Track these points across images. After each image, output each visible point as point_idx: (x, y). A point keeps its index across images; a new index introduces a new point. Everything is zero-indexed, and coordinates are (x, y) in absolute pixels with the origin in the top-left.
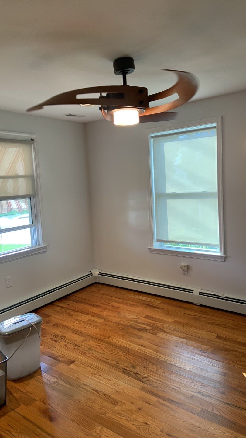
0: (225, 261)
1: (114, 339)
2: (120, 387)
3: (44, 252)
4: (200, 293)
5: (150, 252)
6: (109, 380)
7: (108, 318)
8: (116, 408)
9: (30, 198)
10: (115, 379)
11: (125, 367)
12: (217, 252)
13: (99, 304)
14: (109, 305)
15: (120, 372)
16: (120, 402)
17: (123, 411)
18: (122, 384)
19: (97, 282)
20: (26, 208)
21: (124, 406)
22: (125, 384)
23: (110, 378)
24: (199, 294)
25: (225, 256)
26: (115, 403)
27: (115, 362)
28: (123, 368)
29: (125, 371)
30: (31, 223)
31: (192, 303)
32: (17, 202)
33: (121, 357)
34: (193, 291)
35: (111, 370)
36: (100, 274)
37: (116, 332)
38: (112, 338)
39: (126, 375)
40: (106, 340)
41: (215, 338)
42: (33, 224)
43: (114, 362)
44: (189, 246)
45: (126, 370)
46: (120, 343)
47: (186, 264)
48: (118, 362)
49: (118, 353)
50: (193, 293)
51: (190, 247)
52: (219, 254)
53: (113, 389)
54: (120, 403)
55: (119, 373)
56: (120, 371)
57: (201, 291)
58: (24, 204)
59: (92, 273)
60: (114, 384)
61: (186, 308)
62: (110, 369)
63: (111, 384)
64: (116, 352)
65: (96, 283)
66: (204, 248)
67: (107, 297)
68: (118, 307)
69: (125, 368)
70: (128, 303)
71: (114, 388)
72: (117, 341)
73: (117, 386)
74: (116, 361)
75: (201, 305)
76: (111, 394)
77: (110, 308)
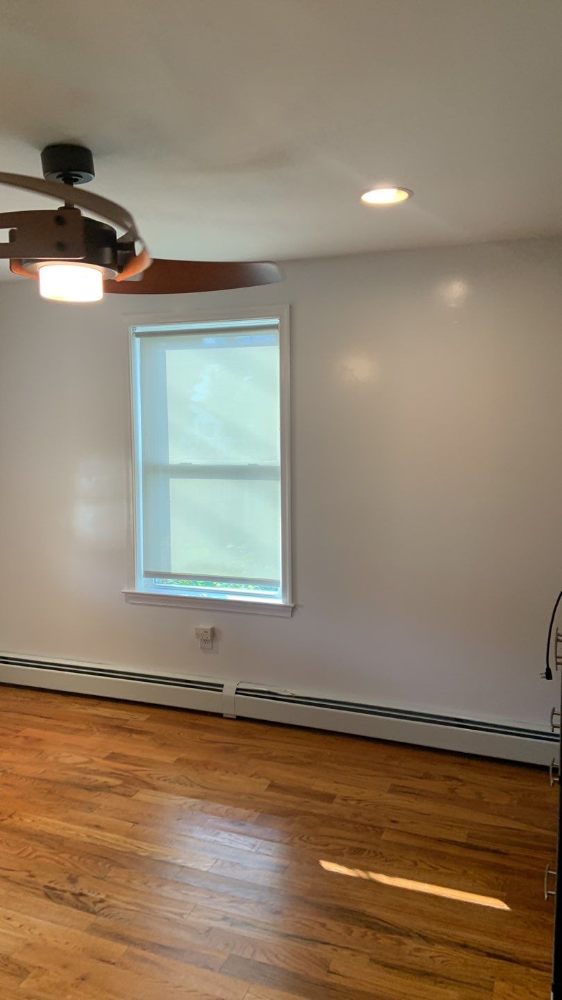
0: (292, 616)
1: (25, 820)
2: (36, 932)
4: (238, 689)
5: (127, 601)
6: (9, 919)
7: (11, 769)
8: (23, 985)
10: (24, 914)
11: (50, 882)
12: (277, 597)
14: (18, 736)
15: (38, 896)
16: (34, 968)
17: (41, 989)
18: (42, 924)
21: (45, 978)
22: (50, 923)
23: (10, 913)
24: (236, 693)
25: (293, 605)
26: (21, 972)
27: (27, 874)
28: (46, 887)
29: (50, 893)
31: (220, 715)
33: (40, 860)
34: (222, 686)
35: (15, 894)
37: (31, 800)
38: (20, 816)
39: (54, 902)
40: (5, 822)
41: (267, 790)
43: (23, 875)
44: (219, 585)
45: (53, 889)
46: (41, 827)
47: (208, 627)
48: (34, 873)
49: (35, 851)
50: (221, 691)
51: (219, 587)
52: (279, 602)
53: (20, 938)
54: (34, 972)
55: (35, 899)
56: (36, 894)
57: (240, 687)
60: (21, 926)
61: (206, 728)
62: (12, 893)
63: (15, 929)
64: (30, 850)
66: (251, 589)
67: (11, 715)
68: (40, 740)
69: (52, 885)
70: (66, 728)
72: (33, 821)
73: (29, 930)
74: (27, 871)
75: (239, 718)
77: (18, 742)
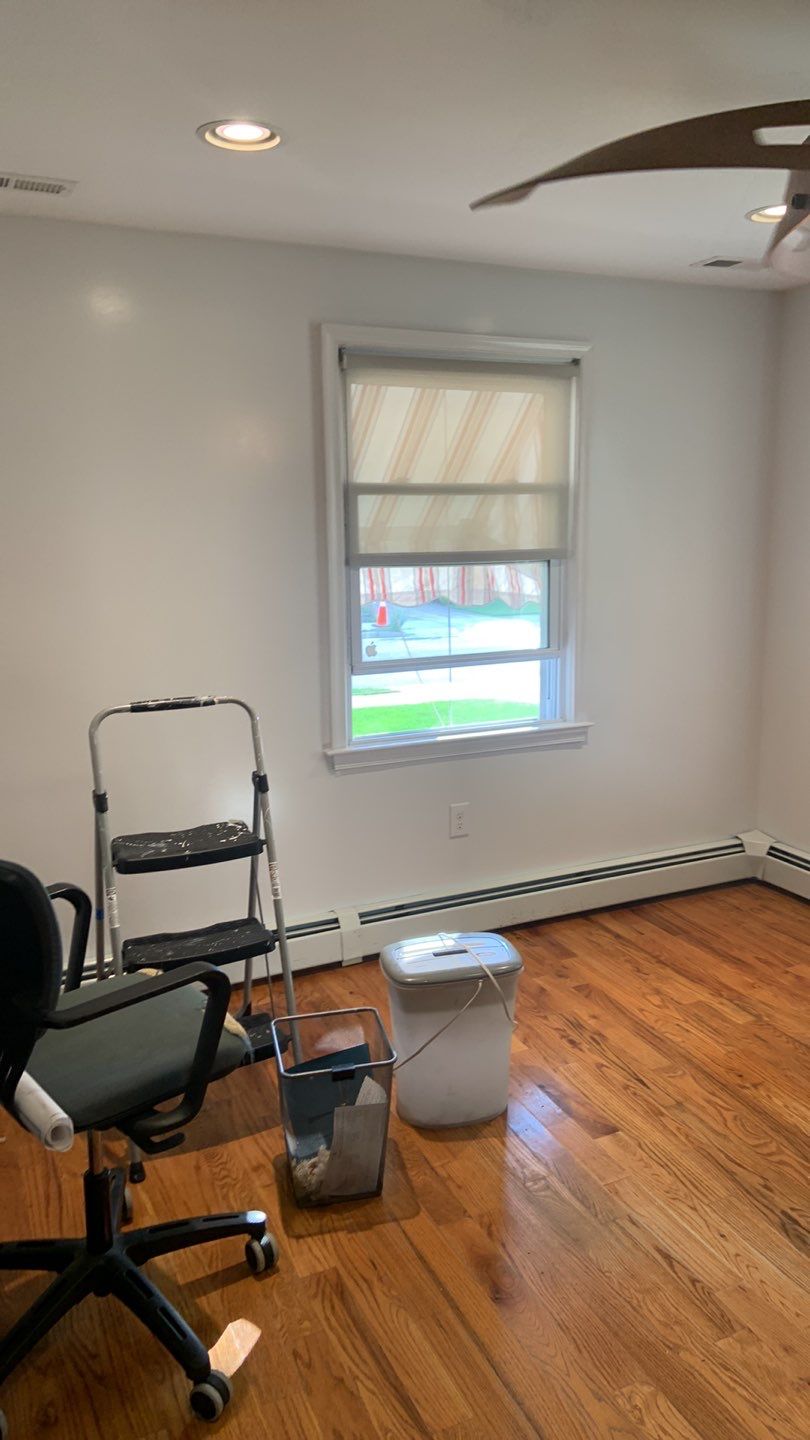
1: (774, 1098)
2: (757, 1276)
3: (577, 745)
6: (723, 1236)
7: (768, 1016)
8: (720, 1343)
9: (549, 562)
10: (745, 1239)
11: (792, 1209)
13: (749, 958)
15: (772, 1223)
16: (743, 1327)
17: (746, 1365)
18: (768, 1268)
19: (760, 877)
20: (535, 593)
21: (754, 1350)
22: (778, 1271)
23: (726, 1229)
26: (724, 1324)
27: (762, 1182)
28: (784, 1213)
29: (789, 1225)
30: (546, 646)
32: (513, 572)
33: (786, 1169)
35: (738, 1204)
36: (773, 851)
37: (789, 1073)
38: (768, 1090)
39: (792, 1242)
40: (746, 1091)
42: (549, 647)
43: (756, 1181)
45: (796, 1222)
46: (795, 1120)
48: (773, 1185)
49: (780, 1152)
53: (731, 1273)
54: (743, 1333)
55: (764, 1225)
56: (770, 1220)
58: (530, 582)
59: (741, 845)
60: (737, 1255)
62: (733, 1199)
63: (727, 1255)
64: (773, 1147)
65: (753, 881)
67: (783, 938)
69: (794, 1214)
71: (735, 1270)
72: (786, 1106)
73: (748, 1267)
74: (762, 1177)
76: (718, 1290)
